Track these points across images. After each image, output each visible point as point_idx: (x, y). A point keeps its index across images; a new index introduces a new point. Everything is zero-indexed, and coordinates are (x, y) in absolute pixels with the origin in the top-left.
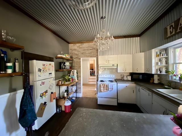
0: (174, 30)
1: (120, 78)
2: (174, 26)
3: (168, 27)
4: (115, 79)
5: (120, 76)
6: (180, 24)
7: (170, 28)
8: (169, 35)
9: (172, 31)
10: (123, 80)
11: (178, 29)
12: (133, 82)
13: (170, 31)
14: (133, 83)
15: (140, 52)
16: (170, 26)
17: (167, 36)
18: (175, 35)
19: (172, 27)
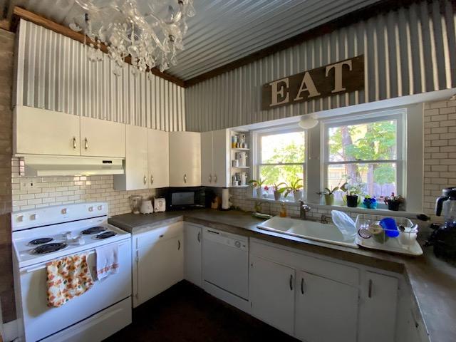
0: (288, 93)
1: (126, 210)
2: (288, 86)
3: (274, 86)
4: (108, 219)
5: (128, 204)
6: (302, 84)
7: (279, 89)
8: (275, 102)
9: (282, 96)
10: (141, 214)
11: (298, 95)
12: (179, 218)
13: (279, 96)
14: (178, 221)
15: (186, 130)
16: (278, 84)
17: (271, 103)
18: (287, 105)
19: (282, 87)
